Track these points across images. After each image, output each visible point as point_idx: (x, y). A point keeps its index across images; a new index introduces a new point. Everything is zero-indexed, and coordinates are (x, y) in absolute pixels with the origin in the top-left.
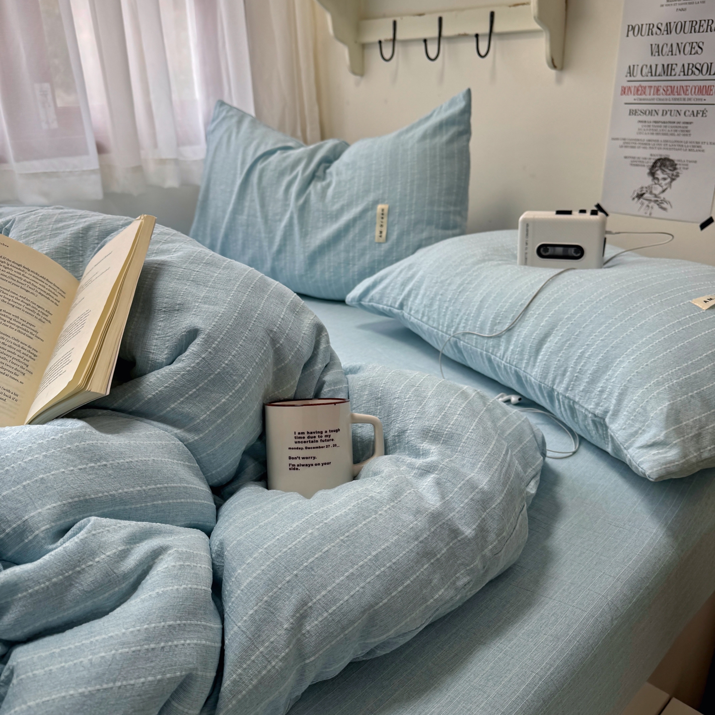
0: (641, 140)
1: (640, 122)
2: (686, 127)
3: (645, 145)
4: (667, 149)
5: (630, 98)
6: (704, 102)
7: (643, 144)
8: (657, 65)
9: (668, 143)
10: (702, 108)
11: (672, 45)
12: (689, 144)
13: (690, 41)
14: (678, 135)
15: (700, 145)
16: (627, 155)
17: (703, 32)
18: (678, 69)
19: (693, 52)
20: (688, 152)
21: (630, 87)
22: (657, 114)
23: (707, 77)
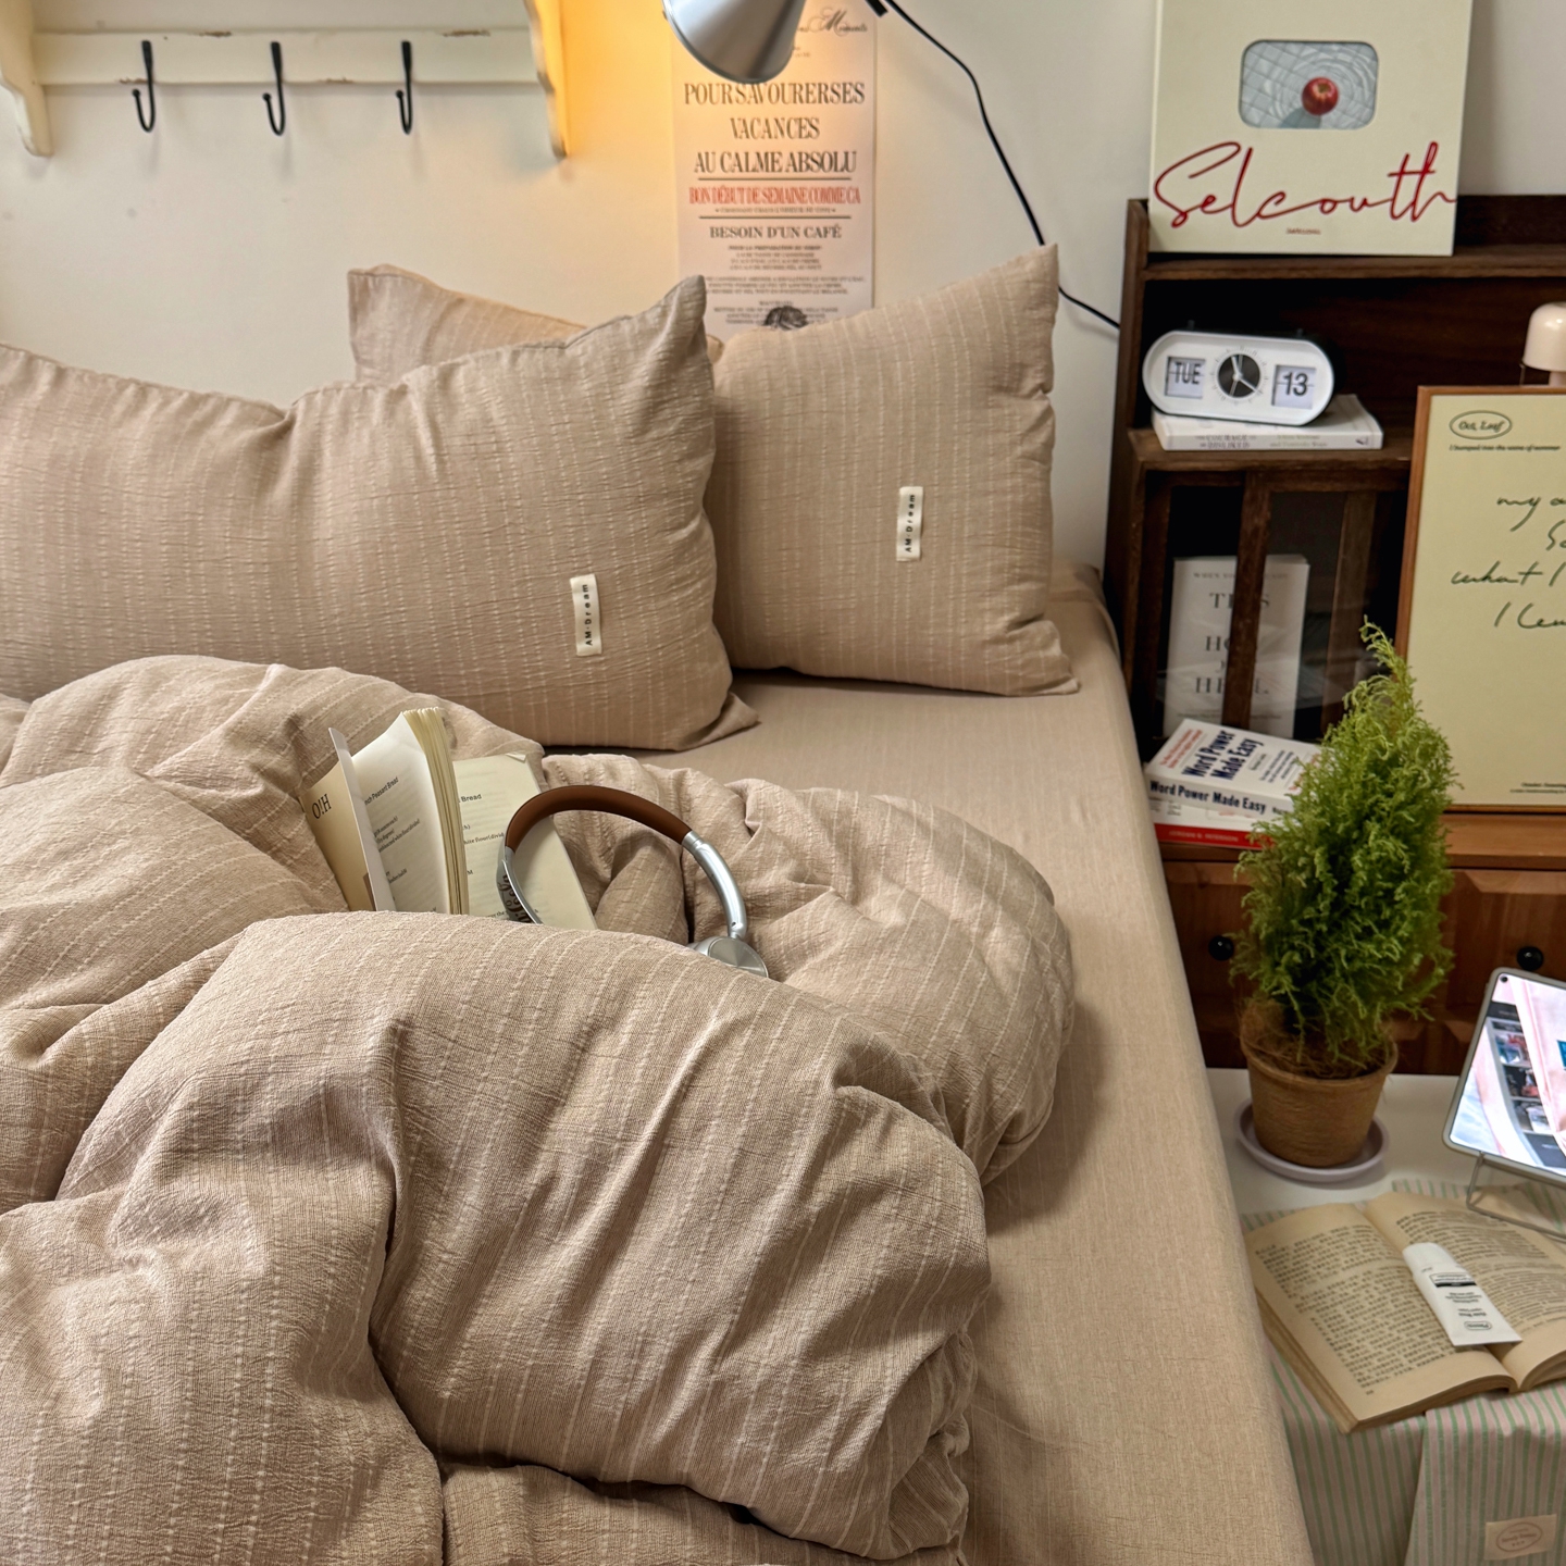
0: (740, 279)
1: (732, 248)
2: (812, 255)
3: (748, 286)
4: (786, 292)
5: (709, 208)
6: (832, 214)
7: (744, 285)
8: (747, 154)
9: (788, 282)
10: (831, 223)
11: (767, 121)
12: (820, 282)
13: (798, 115)
14: (801, 268)
15: (838, 282)
16: (719, 305)
17: (814, 102)
18: (784, 161)
19: (804, 133)
20: (821, 295)
21: (704, 191)
22: (760, 234)
23: (832, 174)
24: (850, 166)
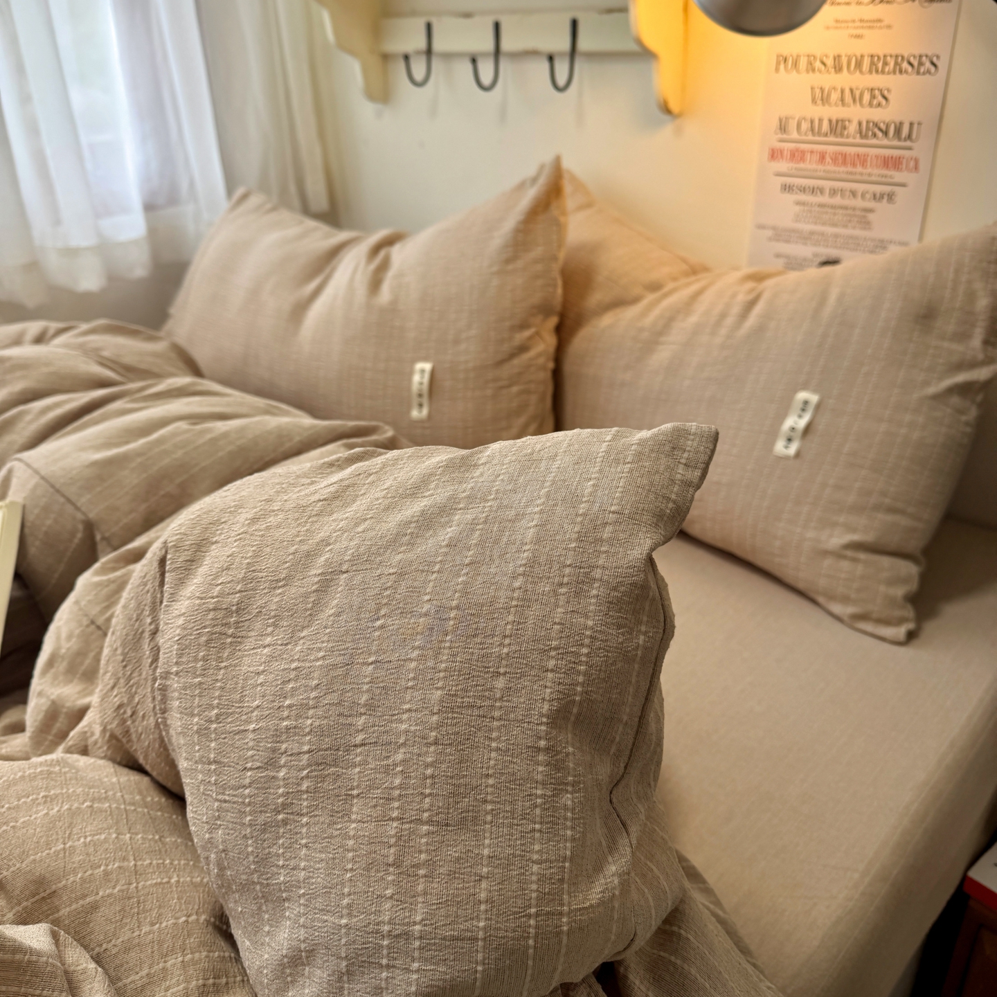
0: (799, 231)
1: (798, 203)
2: (865, 217)
3: (805, 238)
5: (783, 166)
6: (890, 181)
7: (802, 237)
8: (821, 120)
9: (838, 240)
10: (887, 189)
11: (842, 91)
12: (869, 243)
14: (854, 228)
15: (885, 244)
16: (779, 252)
17: (889, 73)
18: (853, 128)
19: (875, 102)
21: (781, 152)
22: (822, 191)
23: (896, 143)
24: (914, 136)
